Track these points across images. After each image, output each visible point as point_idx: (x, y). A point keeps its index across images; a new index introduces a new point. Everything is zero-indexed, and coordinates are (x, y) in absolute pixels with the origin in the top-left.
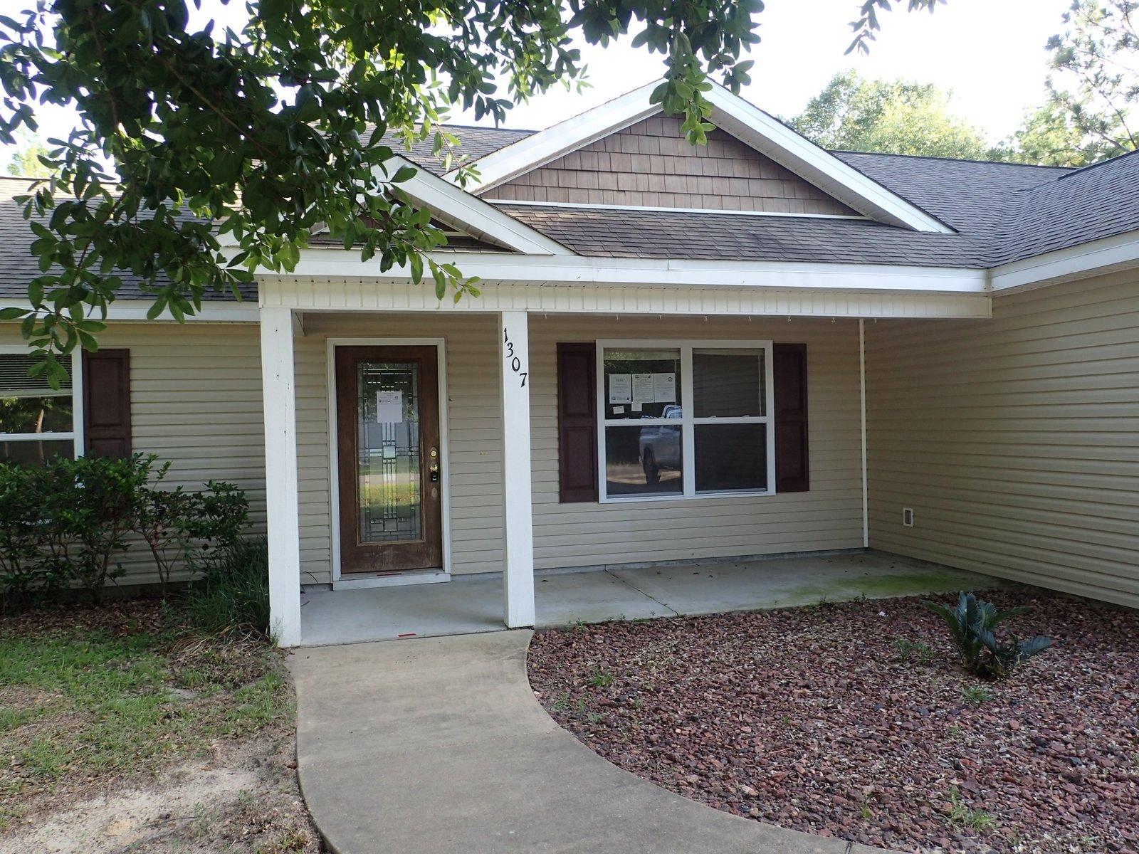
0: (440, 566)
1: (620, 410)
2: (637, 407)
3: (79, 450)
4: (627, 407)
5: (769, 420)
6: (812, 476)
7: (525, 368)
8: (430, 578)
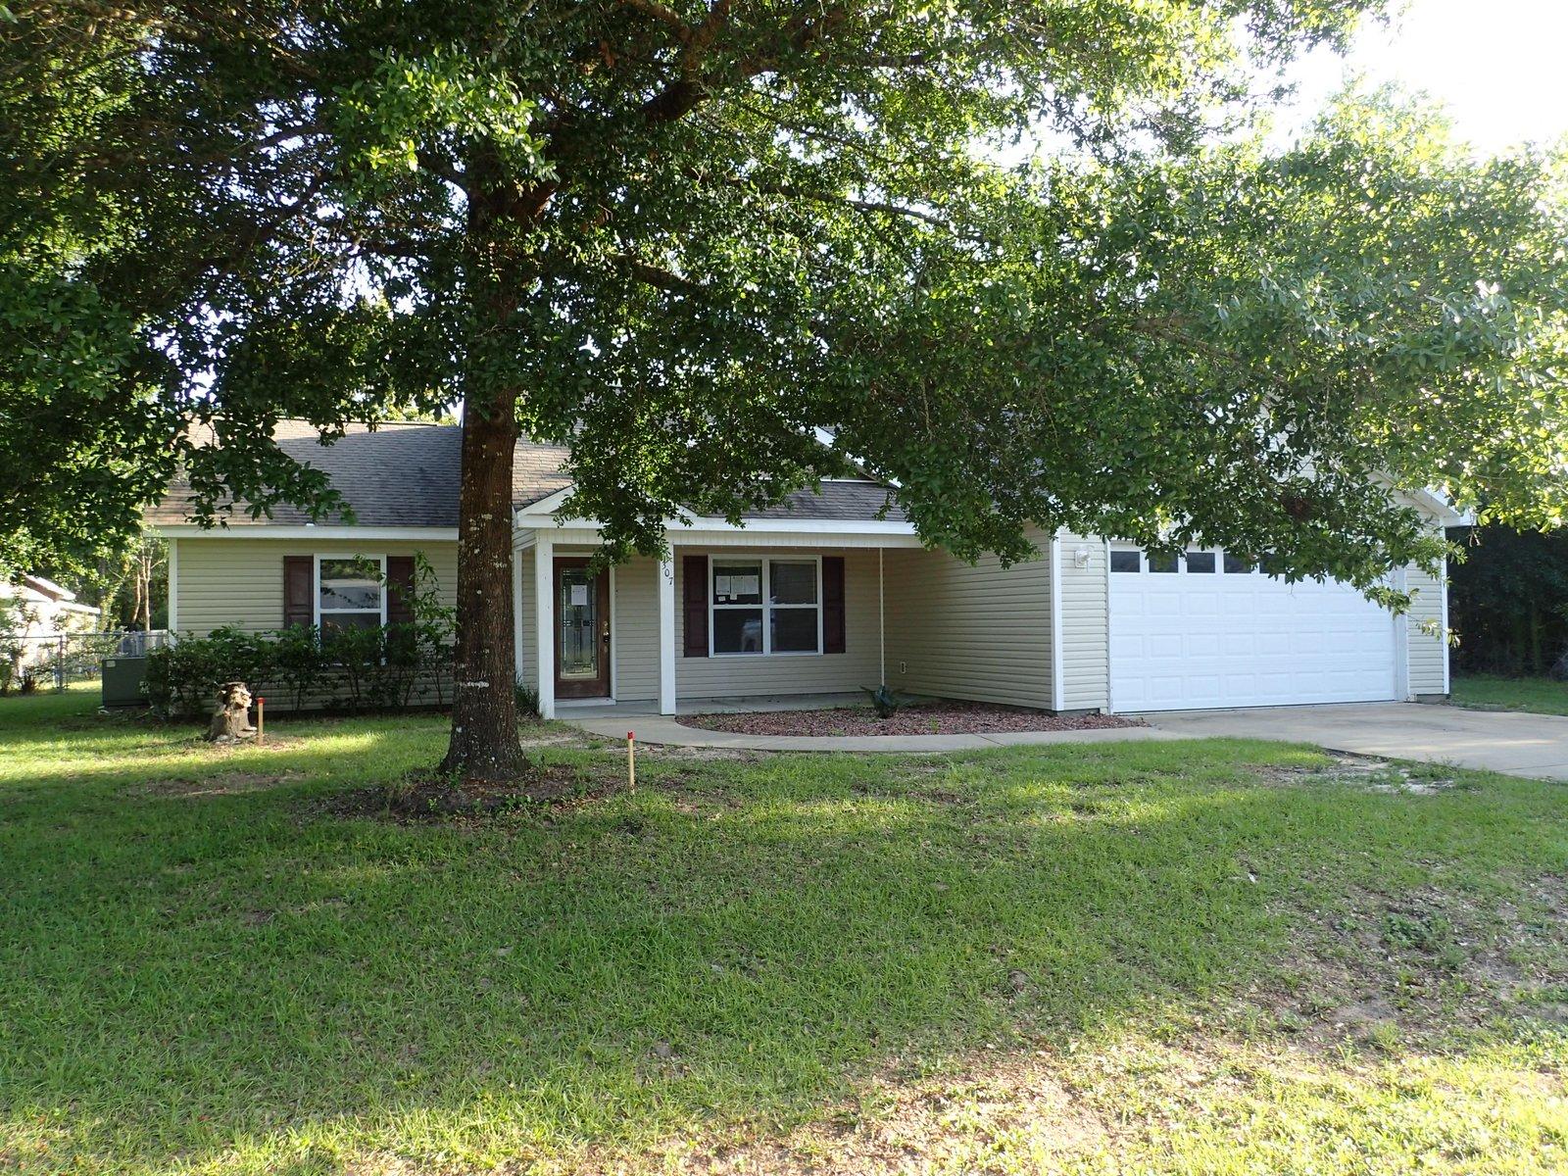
0: (609, 695)
1: (723, 599)
2: (734, 597)
3: (384, 621)
4: (728, 597)
5: (819, 606)
6: (847, 643)
7: (672, 575)
8: (603, 702)
